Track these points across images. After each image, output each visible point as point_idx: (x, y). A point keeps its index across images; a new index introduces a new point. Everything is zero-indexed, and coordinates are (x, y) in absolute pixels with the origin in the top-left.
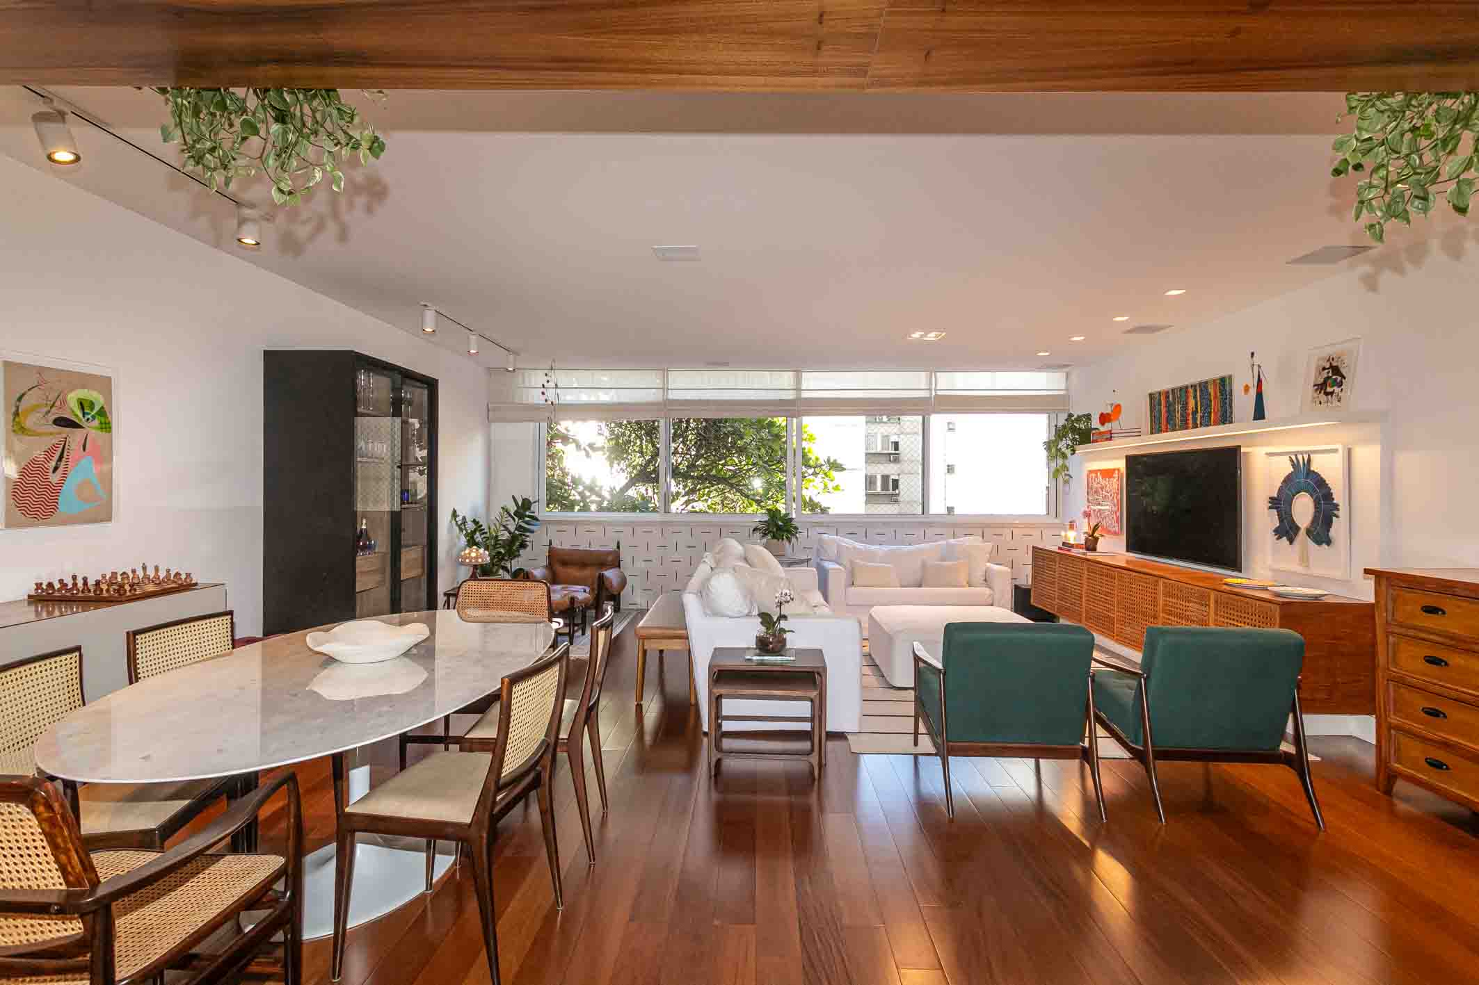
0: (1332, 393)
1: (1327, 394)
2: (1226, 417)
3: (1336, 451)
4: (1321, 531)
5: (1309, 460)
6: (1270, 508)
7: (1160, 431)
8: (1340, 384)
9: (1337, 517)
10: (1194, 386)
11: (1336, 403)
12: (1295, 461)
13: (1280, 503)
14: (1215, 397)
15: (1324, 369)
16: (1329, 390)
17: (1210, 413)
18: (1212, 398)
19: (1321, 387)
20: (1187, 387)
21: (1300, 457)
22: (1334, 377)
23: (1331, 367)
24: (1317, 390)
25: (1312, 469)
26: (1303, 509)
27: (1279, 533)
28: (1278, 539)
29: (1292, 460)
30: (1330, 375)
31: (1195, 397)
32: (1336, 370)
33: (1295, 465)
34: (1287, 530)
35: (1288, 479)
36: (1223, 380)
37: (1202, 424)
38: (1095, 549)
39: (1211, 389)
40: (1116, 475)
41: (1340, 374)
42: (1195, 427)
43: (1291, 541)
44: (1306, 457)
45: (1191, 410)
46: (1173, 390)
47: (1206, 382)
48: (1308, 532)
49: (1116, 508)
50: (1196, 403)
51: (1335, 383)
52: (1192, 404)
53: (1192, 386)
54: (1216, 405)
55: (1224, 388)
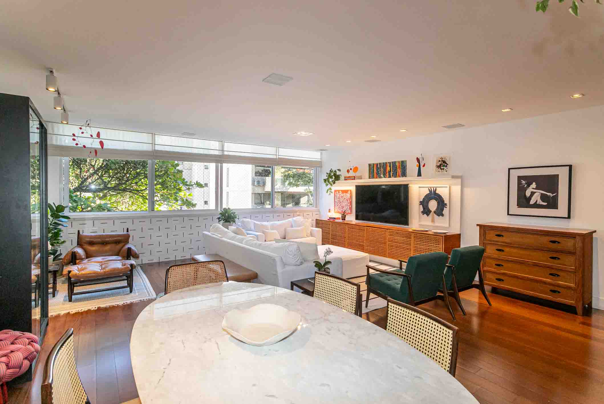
0: (443, 169)
1: (442, 169)
2: (404, 174)
3: (447, 187)
4: (439, 212)
5: (436, 189)
6: (420, 205)
7: (373, 178)
8: (446, 166)
9: (446, 207)
10: (390, 163)
11: (445, 172)
12: (430, 190)
13: (424, 203)
14: (399, 167)
15: (439, 161)
16: (442, 168)
17: (397, 172)
19: (439, 167)
20: (386, 163)
21: (432, 189)
22: (444, 164)
23: (442, 160)
24: (437, 168)
25: (436, 192)
26: (433, 205)
27: (423, 213)
28: (423, 214)
29: (429, 189)
30: (442, 163)
31: (390, 166)
32: (444, 162)
33: (430, 191)
34: (426, 211)
35: (427, 196)
36: (402, 162)
37: (393, 176)
38: (345, 220)
39: (397, 164)
40: (349, 192)
41: (446, 163)
42: (390, 177)
43: (428, 215)
44: (435, 189)
45: (388, 171)
46: (380, 164)
47: (395, 162)
48: (435, 212)
49: (349, 204)
50: (390, 169)
51: (444, 166)
52: (388, 169)
53: (389, 163)
54: (399, 170)
55: (403, 164)
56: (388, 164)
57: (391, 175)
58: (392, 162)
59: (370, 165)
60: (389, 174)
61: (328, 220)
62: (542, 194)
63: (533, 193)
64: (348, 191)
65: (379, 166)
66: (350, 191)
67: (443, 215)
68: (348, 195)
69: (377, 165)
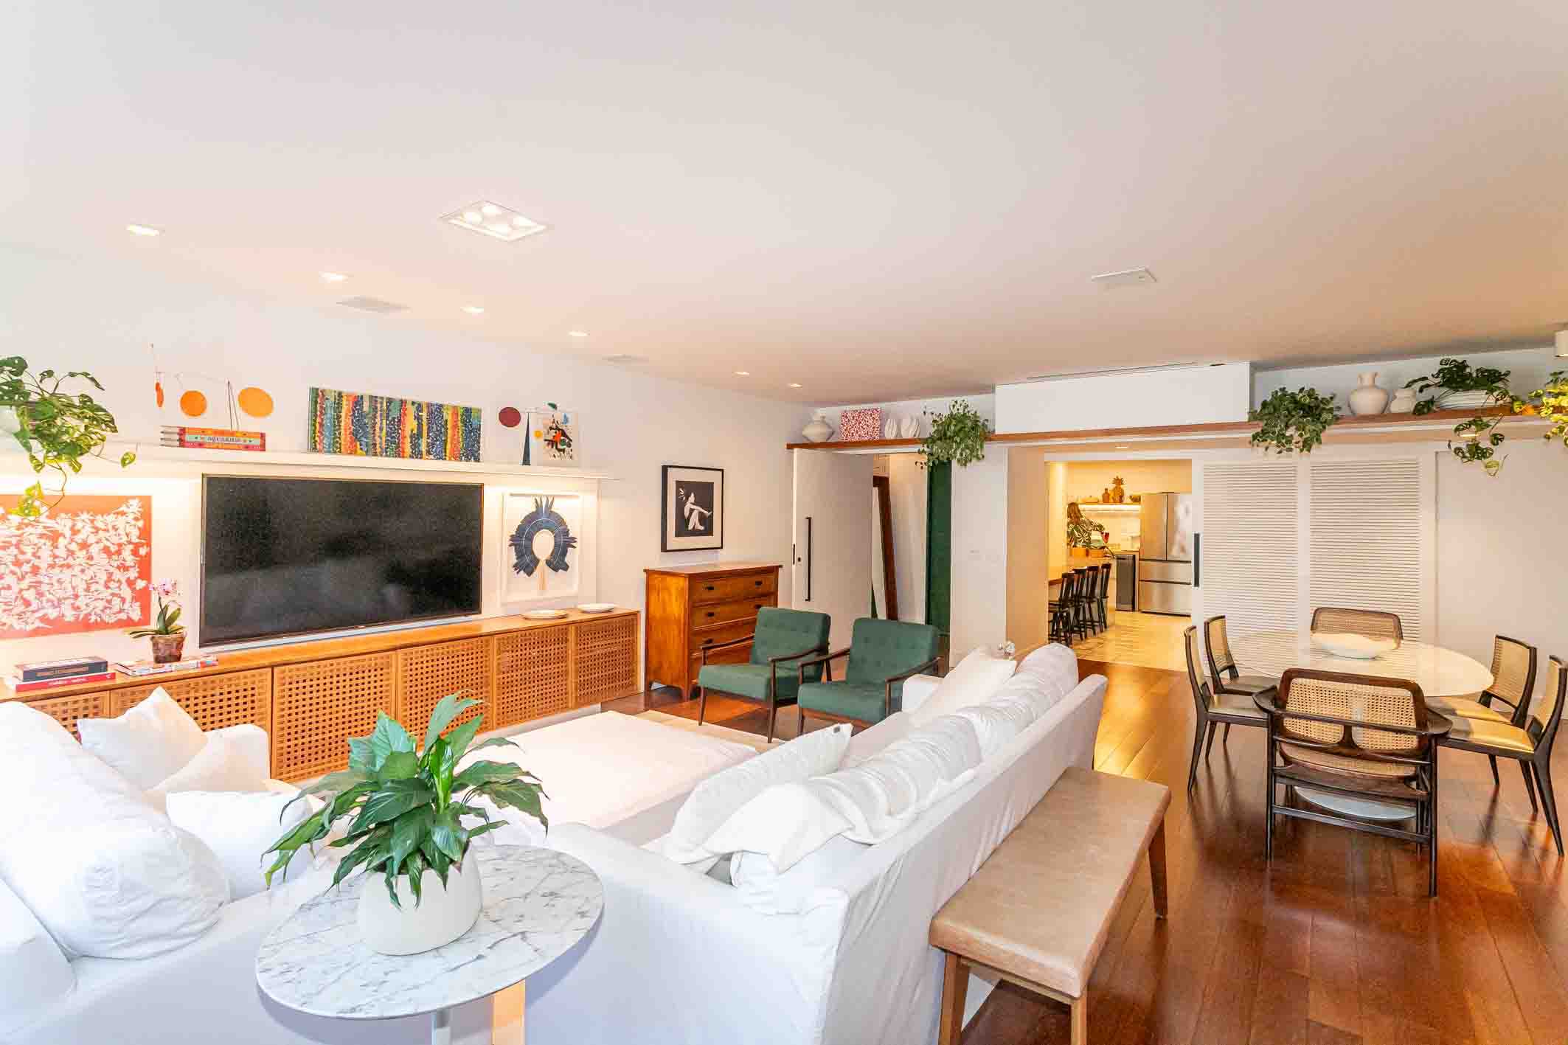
0: (563, 450)
1: (559, 450)
3: (576, 497)
4: (558, 562)
5: (552, 503)
6: (510, 546)
8: (569, 445)
9: (574, 547)
10: (419, 406)
11: (568, 459)
12: (539, 502)
13: (521, 542)
14: (455, 427)
15: (553, 429)
16: (560, 447)
17: (446, 442)
18: (449, 426)
20: (403, 402)
21: (544, 500)
22: (562, 438)
23: (558, 428)
24: (549, 444)
25: (553, 510)
26: (543, 544)
27: (519, 567)
28: (518, 573)
29: (536, 501)
30: (559, 434)
31: (418, 418)
32: (563, 433)
33: (538, 506)
34: (526, 563)
35: (527, 519)
36: (468, 410)
37: (429, 453)
39: (448, 415)
41: (567, 437)
42: (417, 454)
43: (530, 574)
44: (550, 500)
45: (408, 433)
46: (373, 399)
47: (441, 406)
48: (548, 563)
50: (420, 426)
51: (563, 443)
52: (410, 425)
53: (413, 403)
54: (454, 436)
55: (469, 418)
56: (411, 411)
57: (424, 448)
58: (429, 405)
59: (316, 394)
60: (415, 446)
62: (700, 513)
63: (692, 511)
65: (366, 407)
67: (566, 568)
69: (358, 401)
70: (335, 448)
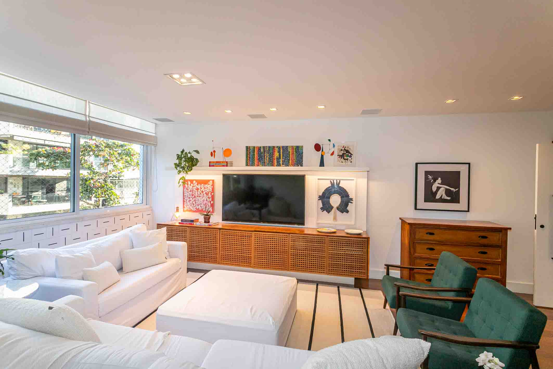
0: (347, 159)
1: (345, 159)
2: (299, 162)
3: (353, 180)
4: (343, 208)
5: (340, 182)
6: (319, 200)
8: (350, 157)
9: (351, 203)
10: (279, 148)
11: (349, 163)
12: (333, 182)
13: (324, 198)
14: (293, 154)
15: (341, 150)
16: (345, 158)
17: (289, 160)
18: (290, 154)
19: (342, 156)
20: (274, 147)
21: (336, 181)
22: (347, 154)
23: (345, 150)
24: (339, 157)
25: (340, 186)
26: (335, 200)
27: (323, 209)
28: (322, 211)
29: (331, 182)
30: (345, 152)
31: (279, 152)
32: (347, 151)
33: (333, 185)
34: (327, 208)
35: (327, 190)
36: (297, 147)
37: (283, 164)
38: (209, 222)
39: (290, 150)
40: (211, 183)
41: (349, 153)
42: (279, 165)
43: (329, 212)
44: (338, 181)
45: (275, 157)
46: (264, 147)
47: (287, 146)
48: (338, 208)
49: (211, 200)
50: (280, 155)
51: (348, 156)
52: (277, 154)
53: (277, 147)
54: (293, 157)
55: (298, 151)
56: (277, 149)
57: (281, 163)
58: (283, 147)
59: (247, 148)
60: (278, 162)
61: (179, 223)
62: (446, 189)
63: (438, 188)
64: (209, 181)
65: (262, 150)
66: (211, 181)
67: (347, 212)
68: (209, 187)
69: (259, 148)
70: (253, 165)
